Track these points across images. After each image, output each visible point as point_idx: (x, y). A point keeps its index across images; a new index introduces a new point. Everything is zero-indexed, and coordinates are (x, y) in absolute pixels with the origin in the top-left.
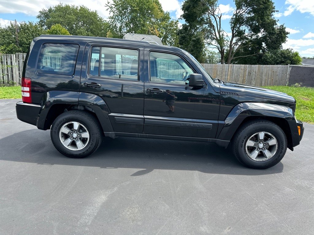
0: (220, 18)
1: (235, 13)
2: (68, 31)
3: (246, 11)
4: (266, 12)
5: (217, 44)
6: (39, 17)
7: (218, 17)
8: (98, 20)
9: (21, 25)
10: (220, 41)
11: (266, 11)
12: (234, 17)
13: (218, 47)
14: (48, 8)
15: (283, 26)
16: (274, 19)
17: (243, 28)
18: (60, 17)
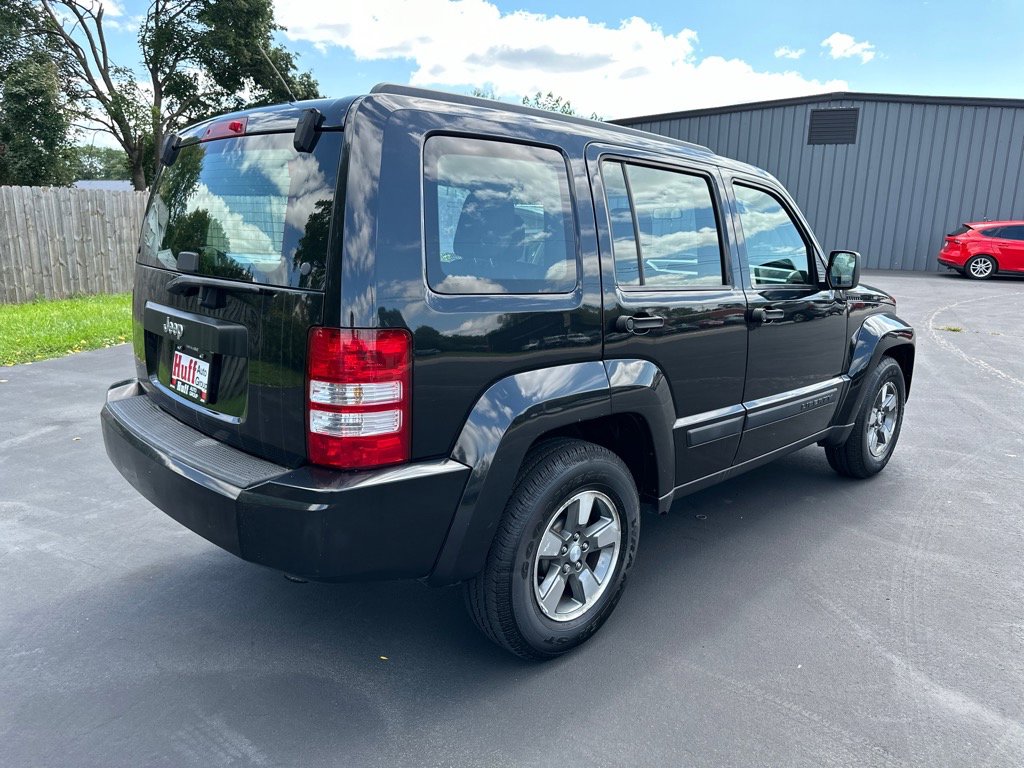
0: (98, 20)
1: (153, 10)
3: (186, 11)
4: (257, 27)
5: (107, 119)
7: (88, 14)
10: (117, 108)
11: (255, 22)
12: (152, 24)
13: (113, 128)
15: (308, 77)
16: (285, 51)
17: (189, 68)
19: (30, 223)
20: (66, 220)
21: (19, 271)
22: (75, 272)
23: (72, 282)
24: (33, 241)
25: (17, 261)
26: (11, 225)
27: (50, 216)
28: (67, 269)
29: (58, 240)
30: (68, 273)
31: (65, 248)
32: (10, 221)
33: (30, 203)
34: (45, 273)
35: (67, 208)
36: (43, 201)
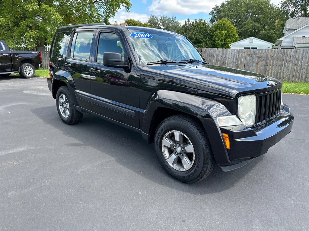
2: (232, 24)
6: (212, 13)
8: (269, 8)
9: (193, 23)
14: (221, 4)
18: (230, 10)
19: (291, 59)
20: (304, 59)
21: (283, 73)
22: (302, 75)
23: (300, 78)
24: (291, 65)
25: (284, 70)
26: (285, 60)
27: (299, 58)
28: (300, 74)
29: (299, 65)
30: (300, 75)
31: (301, 68)
32: (285, 59)
33: (293, 54)
34: (292, 74)
35: (305, 55)
36: (298, 53)
